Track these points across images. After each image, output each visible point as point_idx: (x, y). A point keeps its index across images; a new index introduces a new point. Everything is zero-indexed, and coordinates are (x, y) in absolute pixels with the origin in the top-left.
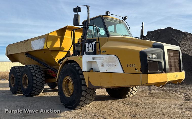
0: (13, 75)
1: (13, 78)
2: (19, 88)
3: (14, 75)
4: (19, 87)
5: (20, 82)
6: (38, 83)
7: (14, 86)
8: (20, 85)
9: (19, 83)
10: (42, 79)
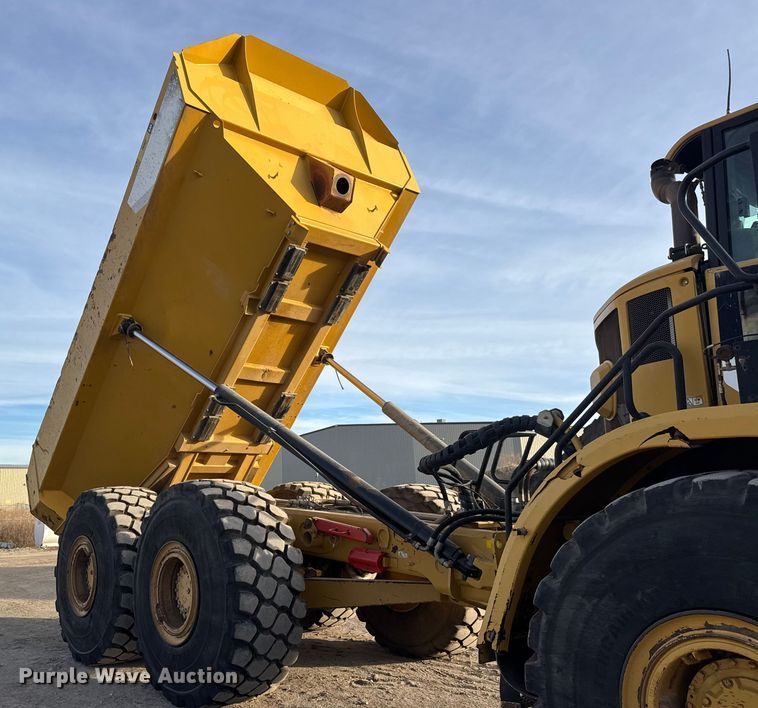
0: (84, 544)
1: (83, 560)
2: (122, 630)
3: (93, 543)
4: (122, 621)
5: (128, 590)
6: (267, 615)
7: (90, 609)
8: (128, 612)
9: (124, 596)
10: (287, 581)
